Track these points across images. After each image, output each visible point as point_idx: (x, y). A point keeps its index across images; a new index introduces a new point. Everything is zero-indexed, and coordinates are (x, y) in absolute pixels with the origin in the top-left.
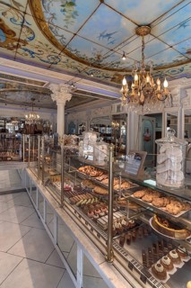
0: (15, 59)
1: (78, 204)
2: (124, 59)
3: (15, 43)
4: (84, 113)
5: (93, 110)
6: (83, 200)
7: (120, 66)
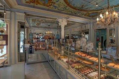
0: (48, 10)
1: (75, 68)
2: (97, 5)
3: (50, 4)
4: (69, 30)
5: (72, 29)
6: (77, 66)
7: (91, 9)
